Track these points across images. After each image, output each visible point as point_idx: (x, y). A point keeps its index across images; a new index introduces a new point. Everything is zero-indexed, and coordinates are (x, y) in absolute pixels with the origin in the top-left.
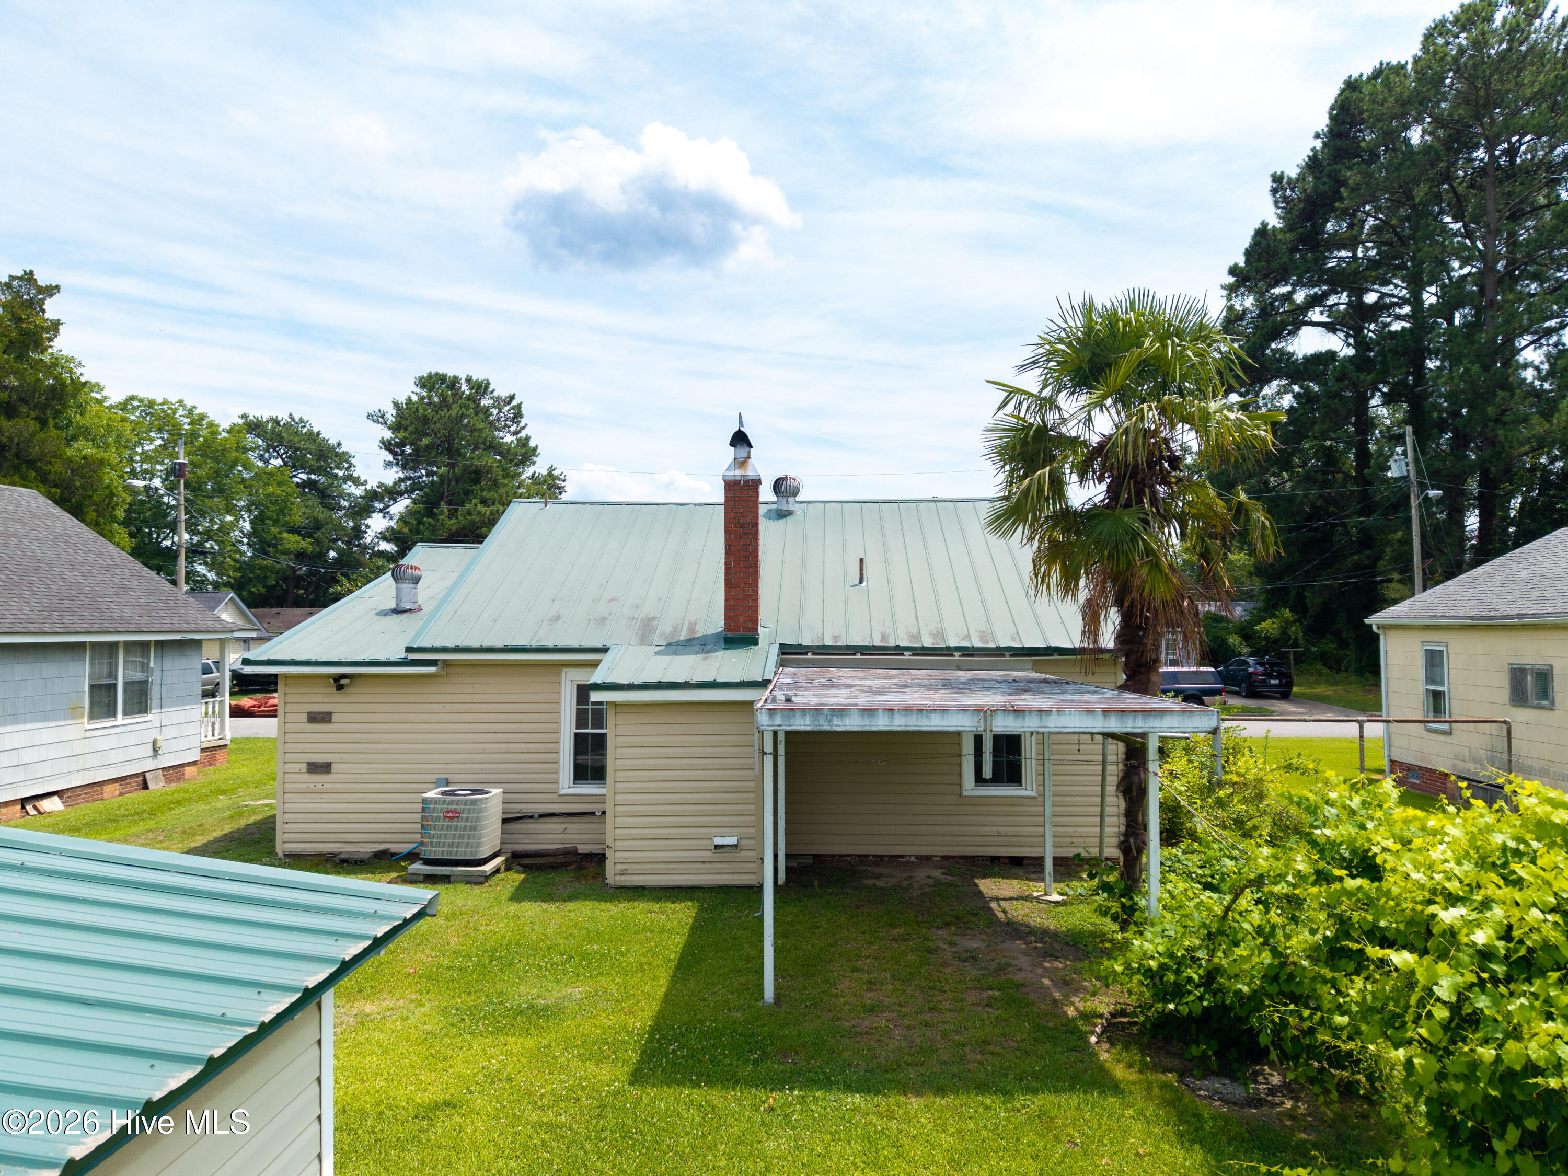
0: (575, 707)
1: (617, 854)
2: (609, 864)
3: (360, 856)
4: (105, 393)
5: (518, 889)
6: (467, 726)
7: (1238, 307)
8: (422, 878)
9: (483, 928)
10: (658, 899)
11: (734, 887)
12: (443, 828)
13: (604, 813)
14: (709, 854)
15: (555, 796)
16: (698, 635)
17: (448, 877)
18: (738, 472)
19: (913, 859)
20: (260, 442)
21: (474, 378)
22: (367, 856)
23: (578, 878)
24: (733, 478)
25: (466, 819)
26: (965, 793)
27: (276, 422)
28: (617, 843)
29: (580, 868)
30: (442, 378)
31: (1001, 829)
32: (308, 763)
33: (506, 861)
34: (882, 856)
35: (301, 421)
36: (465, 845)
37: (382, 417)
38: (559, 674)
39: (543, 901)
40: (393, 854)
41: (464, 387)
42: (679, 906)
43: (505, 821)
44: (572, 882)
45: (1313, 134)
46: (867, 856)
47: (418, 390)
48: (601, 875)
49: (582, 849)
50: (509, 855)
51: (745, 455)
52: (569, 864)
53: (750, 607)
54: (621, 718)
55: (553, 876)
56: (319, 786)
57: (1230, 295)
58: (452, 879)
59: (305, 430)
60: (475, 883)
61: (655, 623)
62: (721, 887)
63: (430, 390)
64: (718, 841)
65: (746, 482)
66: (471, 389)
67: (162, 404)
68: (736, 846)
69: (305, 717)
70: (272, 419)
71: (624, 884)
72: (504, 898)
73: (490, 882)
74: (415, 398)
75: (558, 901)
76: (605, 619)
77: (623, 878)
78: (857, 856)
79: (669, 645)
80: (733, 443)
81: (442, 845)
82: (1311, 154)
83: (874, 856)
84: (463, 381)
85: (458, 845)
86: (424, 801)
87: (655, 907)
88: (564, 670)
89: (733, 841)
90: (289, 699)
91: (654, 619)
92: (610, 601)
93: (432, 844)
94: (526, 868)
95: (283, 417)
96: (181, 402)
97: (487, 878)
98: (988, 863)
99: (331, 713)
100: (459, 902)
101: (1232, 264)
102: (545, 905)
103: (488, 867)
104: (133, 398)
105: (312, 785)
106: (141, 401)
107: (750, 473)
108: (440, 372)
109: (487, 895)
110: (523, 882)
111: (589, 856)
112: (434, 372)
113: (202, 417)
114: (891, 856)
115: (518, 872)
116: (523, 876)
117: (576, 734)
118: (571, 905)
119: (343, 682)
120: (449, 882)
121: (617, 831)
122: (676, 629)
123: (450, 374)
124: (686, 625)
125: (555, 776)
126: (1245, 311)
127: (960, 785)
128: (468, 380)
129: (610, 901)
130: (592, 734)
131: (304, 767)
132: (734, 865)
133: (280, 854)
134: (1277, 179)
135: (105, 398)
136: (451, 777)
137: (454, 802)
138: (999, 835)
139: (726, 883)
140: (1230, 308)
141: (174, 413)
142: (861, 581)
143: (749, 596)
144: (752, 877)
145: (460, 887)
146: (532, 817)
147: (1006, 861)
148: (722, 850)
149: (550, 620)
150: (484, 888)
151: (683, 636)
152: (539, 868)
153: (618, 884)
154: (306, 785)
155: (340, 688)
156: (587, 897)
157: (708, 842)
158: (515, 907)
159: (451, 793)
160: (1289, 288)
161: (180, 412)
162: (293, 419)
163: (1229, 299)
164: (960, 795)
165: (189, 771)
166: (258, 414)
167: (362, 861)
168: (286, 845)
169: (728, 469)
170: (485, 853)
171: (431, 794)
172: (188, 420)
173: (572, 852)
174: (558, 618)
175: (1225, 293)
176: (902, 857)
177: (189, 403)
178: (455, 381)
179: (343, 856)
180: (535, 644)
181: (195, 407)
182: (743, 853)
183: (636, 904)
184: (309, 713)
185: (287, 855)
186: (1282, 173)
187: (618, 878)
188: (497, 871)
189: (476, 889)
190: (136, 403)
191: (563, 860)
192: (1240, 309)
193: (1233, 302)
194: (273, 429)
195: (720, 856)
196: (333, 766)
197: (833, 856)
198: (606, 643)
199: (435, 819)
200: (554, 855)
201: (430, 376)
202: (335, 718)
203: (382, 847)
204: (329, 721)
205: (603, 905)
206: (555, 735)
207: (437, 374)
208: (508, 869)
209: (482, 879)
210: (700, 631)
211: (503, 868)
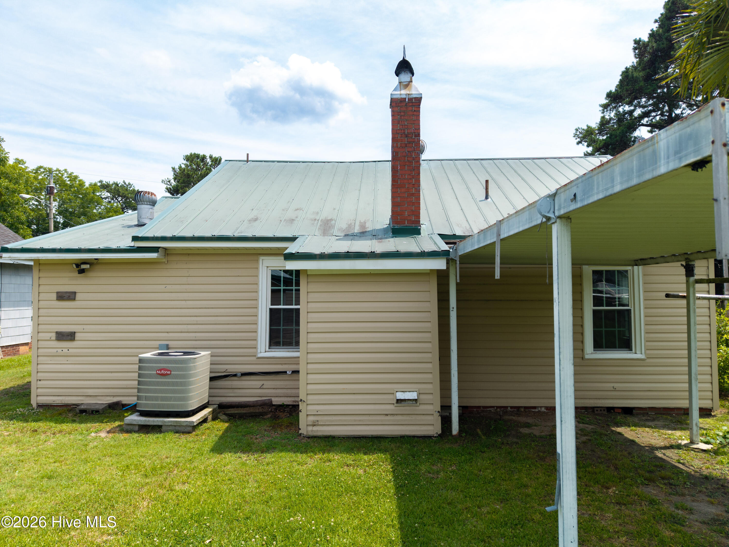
0: (270, 288)
1: (310, 407)
2: (302, 416)
3: (97, 407)
4: (26, 165)
5: (221, 438)
6: (183, 302)
7: (607, 117)
8: (137, 428)
9: (177, 488)
10: (350, 450)
11: (414, 437)
12: (158, 384)
13: (296, 372)
14: (392, 407)
15: (254, 358)
16: (369, 229)
17: (160, 427)
18: (404, 92)
19: (543, 409)
20: (109, 195)
21: (214, 156)
22: (101, 407)
23: (273, 428)
24: (399, 97)
25: (177, 376)
26: (587, 357)
27: (117, 185)
28: (310, 397)
29: (276, 418)
30: (197, 156)
31: (616, 385)
32: (57, 333)
33: (213, 412)
34: (518, 408)
35: (129, 184)
36: (176, 399)
37: (169, 182)
38: (257, 261)
39: (243, 452)
40: (124, 405)
41: (209, 160)
42: (372, 457)
43: (212, 379)
44: (269, 431)
45: (653, 21)
46: (507, 407)
47: (185, 162)
48: (295, 424)
49: (276, 401)
50: (216, 406)
51: (409, 80)
52: (265, 414)
53: (413, 204)
54: (313, 287)
55: (253, 426)
56: (65, 350)
57: (603, 110)
58: (164, 428)
59: (131, 188)
60: (184, 433)
61: (333, 222)
62: (402, 437)
63: (191, 162)
64: (400, 396)
65: (410, 99)
66: (212, 161)
67: (56, 171)
68: (416, 400)
69: (54, 296)
70: (114, 183)
71: (315, 434)
72: (207, 448)
73: (197, 432)
74: (183, 166)
75: (256, 451)
76: (293, 220)
77: (315, 428)
78: (498, 407)
79: (346, 235)
80: (398, 73)
81: (156, 399)
82: (651, 32)
83: (512, 407)
84: (208, 157)
85: (170, 399)
86: (141, 361)
87: (349, 458)
88: (261, 258)
89: (413, 396)
90: (42, 281)
91: (331, 220)
92: (296, 210)
93: (146, 398)
94: (231, 418)
95: (121, 183)
96: (66, 170)
97: (194, 427)
98: (605, 413)
99: (75, 293)
100: (164, 453)
101: (608, 91)
102: (244, 457)
103: (195, 419)
104: (41, 167)
105: (60, 350)
106: (45, 169)
107: (413, 92)
108: (196, 153)
109: (192, 445)
110: (227, 430)
111: (282, 407)
112: (193, 153)
113: (76, 177)
114: (525, 408)
115: (223, 421)
116: (227, 425)
117: (271, 310)
118: (269, 457)
119: (83, 266)
120: (161, 432)
121: (310, 387)
122: (350, 226)
123: (201, 154)
124: (357, 224)
125: (254, 342)
126: (611, 119)
127: (583, 350)
128: (211, 157)
129: (306, 452)
130: (284, 309)
131: (53, 336)
132: (414, 417)
133: (35, 405)
134: (637, 42)
135: (27, 167)
136: (171, 343)
137: (166, 362)
138: (615, 390)
139: (408, 433)
140: (603, 117)
141: (62, 176)
142: (487, 198)
143: (413, 195)
144: (431, 428)
145: (170, 436)
146: (235, 375)
147: (620, 411)
148: (403, 404)
149: (250, 221)
150: (190, 437)
151: (357, 230)
152: (241, 417)
153: (311, 434)
154: (55, 350)
155: (82, 271)
156: (284, 448)
157: (391, 396)
158: (215, 459)
159: (167, 354)
160: (632, 108)
161: (66, 175)
162: (125, 183)
163: (603, 113)
164: (583, 358)
165: (22, 348)
166: (108, 181)
167: (97, 411)
168: (39, 398)
169: (395, 90)
170: (193, 405)
171: (148, 355)
172: (68, 179)
173: (268, 404)
174: (256, 220)
175: (601, 109)
176: (535, 408)
177: (70, 171)
178: (204, 157)
179: (82, 407)
180: (237, 235)
181: (73, 173)
182: (422, 407)
183: (331, 456)
184: (57, 293)
185: (40, 406)
186: (640, 39)
187: (310, 428)
188: (205, 420)
189: (184, 438)
190: (42, 170)
191: (261, 410)
192: (609, 118)
193: (605, 114)
194: (115, 188)
195: (402, 409)
196: (77, 335)
197: (479, 407)
198: (296, 234)
199: (150, 376)
200: (254, 406)
201: (191, 155)
202: (78, 296)
203: (115, 399)
204: (74, 299)
205: (301, 457)
206: (255, 310)
207: (195, 154)
208: (214, 419)
209: (190, 429)
210: (370, 227)
211: (210, 417)
